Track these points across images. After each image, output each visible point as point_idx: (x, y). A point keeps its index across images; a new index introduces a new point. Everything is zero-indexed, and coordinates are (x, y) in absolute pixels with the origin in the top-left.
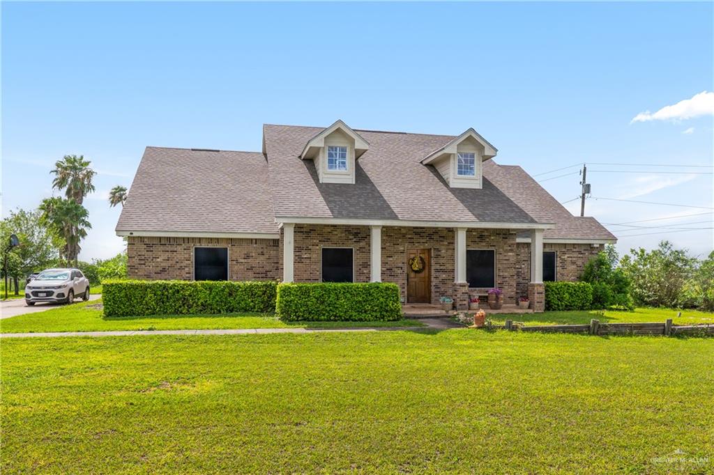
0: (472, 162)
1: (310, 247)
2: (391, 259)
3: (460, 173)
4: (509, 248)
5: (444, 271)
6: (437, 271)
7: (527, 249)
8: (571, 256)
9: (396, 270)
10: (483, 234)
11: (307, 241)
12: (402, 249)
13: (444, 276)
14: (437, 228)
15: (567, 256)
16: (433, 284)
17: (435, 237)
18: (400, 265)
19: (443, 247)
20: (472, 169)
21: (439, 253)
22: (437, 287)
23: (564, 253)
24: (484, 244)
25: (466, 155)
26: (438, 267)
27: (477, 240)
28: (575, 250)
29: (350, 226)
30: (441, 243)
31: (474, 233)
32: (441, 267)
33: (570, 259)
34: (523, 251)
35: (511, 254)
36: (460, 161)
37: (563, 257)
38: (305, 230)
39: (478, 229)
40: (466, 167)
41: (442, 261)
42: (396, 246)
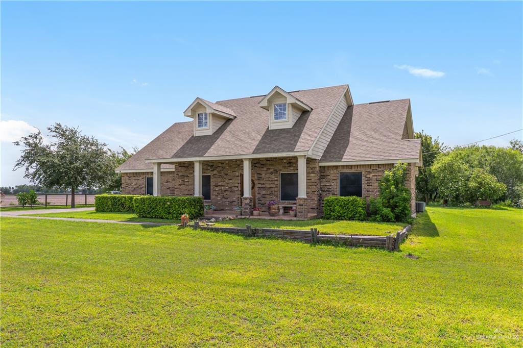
0: (285, 109)
1: (189, 175)
2: (231, 181)
3: (276, 118)
4: (312, 171)
5: (264, 189)
6: (260, 188)
7: (335, 171)
8: (377, 174)
9: (234, 188)
10: (291, 161)
11: (187, 172)
12: (237, 174)
13: (264, 192)
14: (259, 159)
15: (372, 175)
16: (257, 198)
17: (258, 165)
18: (236, 185)
19: (263, 172)
20: (284, 114)
21: (261, 176)
22: (259, 200)
23: (369, 173)
24: (292, 168)
25: (280, 105)
26: (260, 186)
27: (287, 165)
28: (380, 170)
29: (208, 161)
30: (262, 169)
31: (285, 161)
32: (262, 186)
33: (375, 177)
34: (332, 172)
35: (313, 175)
36: (276, 110)
37: (368, 176)
38: (186, 165)
39: (287, 157)
40: (280, 114)
41: (262, 182)
42: (234, 172)
